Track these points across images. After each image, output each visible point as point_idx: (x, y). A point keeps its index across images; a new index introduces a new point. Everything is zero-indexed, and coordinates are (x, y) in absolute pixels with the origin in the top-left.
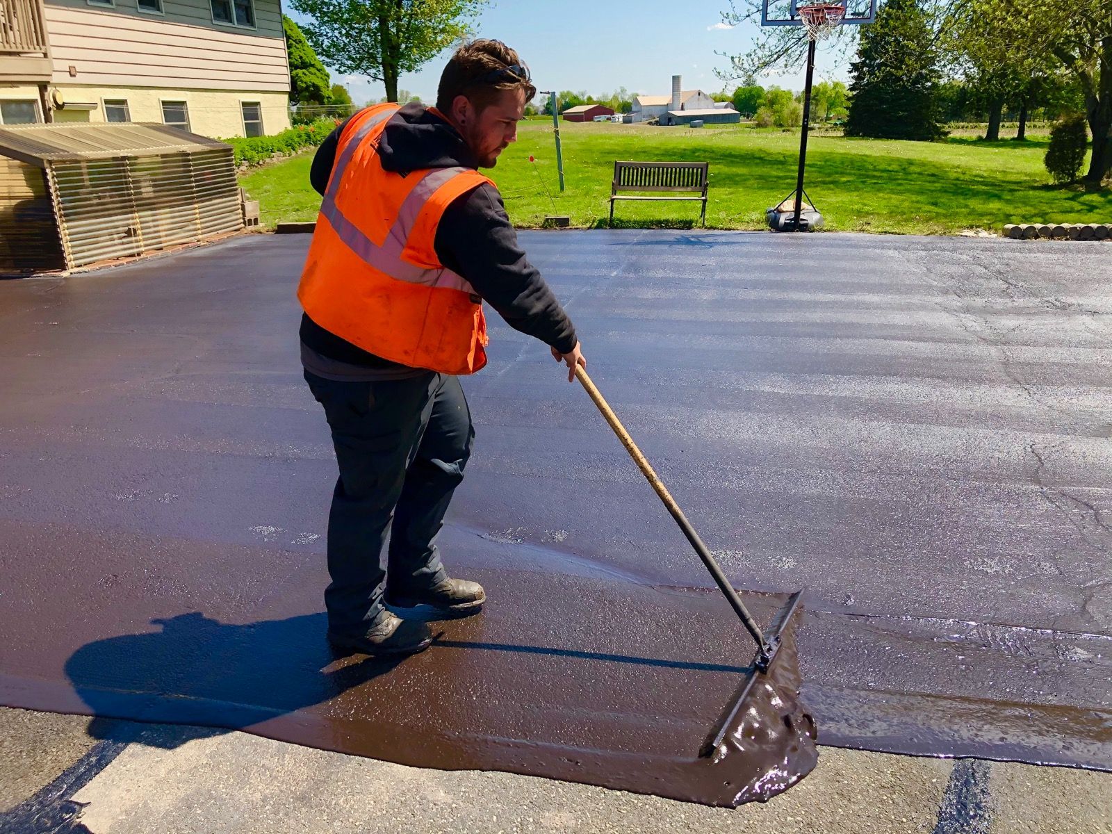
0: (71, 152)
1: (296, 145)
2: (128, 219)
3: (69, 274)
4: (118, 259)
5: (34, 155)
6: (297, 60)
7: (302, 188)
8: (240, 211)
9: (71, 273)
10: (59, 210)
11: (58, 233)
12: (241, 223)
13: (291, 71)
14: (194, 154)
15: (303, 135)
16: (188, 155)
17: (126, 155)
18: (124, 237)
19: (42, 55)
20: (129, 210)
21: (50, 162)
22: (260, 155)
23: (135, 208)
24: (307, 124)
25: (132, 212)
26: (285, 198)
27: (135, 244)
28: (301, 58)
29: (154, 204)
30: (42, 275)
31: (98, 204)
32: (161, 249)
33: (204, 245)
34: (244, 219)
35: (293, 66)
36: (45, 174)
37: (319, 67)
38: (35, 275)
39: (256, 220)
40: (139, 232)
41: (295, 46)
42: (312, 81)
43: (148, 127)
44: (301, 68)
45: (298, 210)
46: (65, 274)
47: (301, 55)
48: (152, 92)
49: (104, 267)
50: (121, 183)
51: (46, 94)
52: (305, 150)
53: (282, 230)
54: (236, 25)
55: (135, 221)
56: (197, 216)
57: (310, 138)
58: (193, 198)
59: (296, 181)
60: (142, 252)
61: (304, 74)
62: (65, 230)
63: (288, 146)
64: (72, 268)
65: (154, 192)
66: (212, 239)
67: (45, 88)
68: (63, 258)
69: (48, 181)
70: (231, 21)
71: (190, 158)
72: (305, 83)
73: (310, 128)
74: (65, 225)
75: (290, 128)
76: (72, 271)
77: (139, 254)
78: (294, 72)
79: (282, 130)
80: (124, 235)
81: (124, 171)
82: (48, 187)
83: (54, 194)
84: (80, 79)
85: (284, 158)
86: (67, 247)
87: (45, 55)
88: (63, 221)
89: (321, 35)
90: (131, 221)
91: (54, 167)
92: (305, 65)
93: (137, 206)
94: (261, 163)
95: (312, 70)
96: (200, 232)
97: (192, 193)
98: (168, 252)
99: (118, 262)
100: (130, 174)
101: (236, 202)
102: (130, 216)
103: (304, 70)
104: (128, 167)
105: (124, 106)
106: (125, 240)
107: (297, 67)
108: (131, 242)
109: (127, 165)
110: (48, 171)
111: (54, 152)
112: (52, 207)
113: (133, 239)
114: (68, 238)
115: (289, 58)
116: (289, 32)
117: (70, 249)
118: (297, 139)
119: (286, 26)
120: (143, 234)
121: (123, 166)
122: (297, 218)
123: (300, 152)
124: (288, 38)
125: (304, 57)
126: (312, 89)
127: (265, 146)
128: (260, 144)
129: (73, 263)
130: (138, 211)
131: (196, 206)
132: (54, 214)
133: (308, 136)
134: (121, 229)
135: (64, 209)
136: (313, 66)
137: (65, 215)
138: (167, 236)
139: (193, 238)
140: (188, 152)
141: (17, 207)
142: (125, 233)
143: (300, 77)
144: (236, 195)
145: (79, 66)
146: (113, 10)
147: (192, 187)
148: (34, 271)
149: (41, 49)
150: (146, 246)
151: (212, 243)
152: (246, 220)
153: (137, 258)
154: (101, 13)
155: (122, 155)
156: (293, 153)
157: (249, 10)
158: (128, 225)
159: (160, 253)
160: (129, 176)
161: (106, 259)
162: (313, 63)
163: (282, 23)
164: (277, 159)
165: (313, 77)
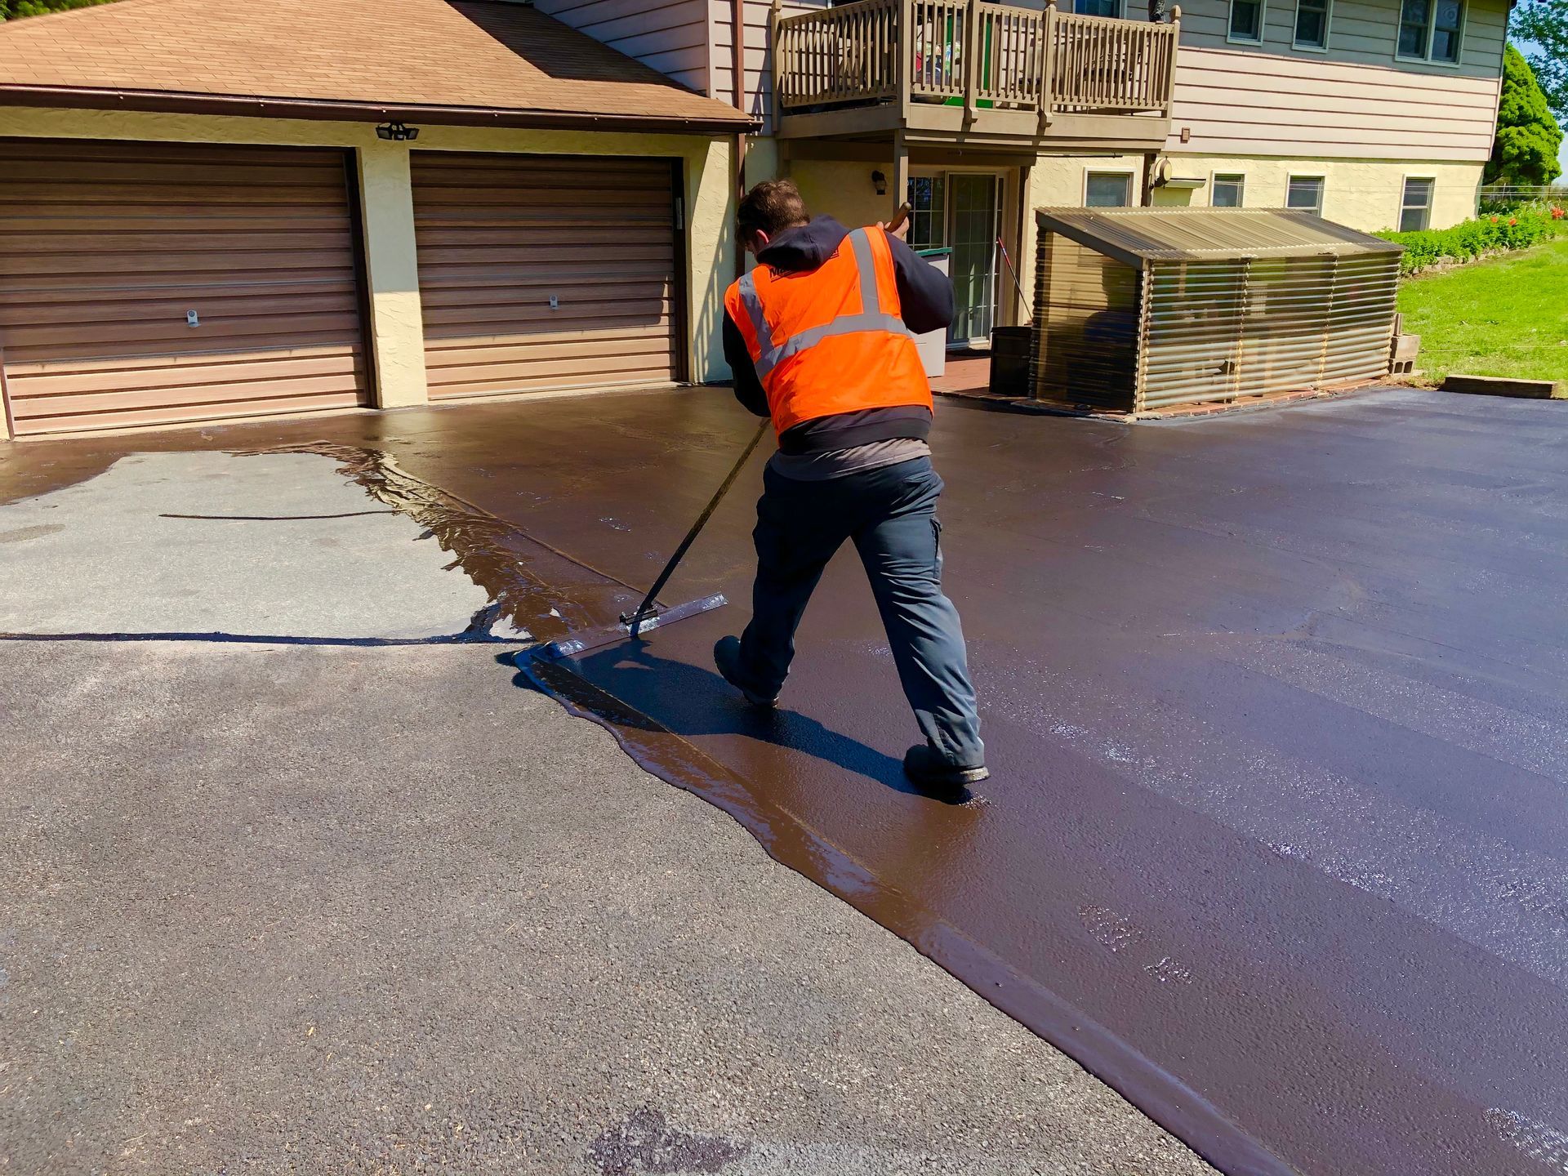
0: (1180, 249)
1: (1479, 247)
2: (1228, 349)
3: (1135, 420)
4: (1199, 404)
5: (1133, 251)
6: (1512, 113)
7: (1486, 318)
8: (1388, 349)
9: (1138, 419)
10: (1145, 330)
11: (1135, 361)
12: (1385, 368)
13: (1499, 129)
14: (1343, 258)
15: (1495, 230)
16: (1334, 259)
17: (1249, 255)
18: (1217, 374)
19: (1159, 114)
20: (1232, 335)
21: (1151, 263)
22: (1417, 258)
23: (1241, 334)
24: (1504, 212)
25: (1235, 339)
26: (1455, 332)
27: (1227, 386)
28: (1520, 108)
29: (1268, 329)
30: (1100, 415)
31: (1193, 325)
32: (1260, 396)
33: (1322, 397)
34: (1390, 361)
35: (1503, 122)
36: (1140, 278)
37: (1547, 123)
38: (1092, 415)
39: (1409, 365)
40: (1238, 368)
41: (1515, 91)
42: (1531, 145)
43: (1279, 215)
44: (1517, 125)
45: (1477, 353)
46: (1130, 419)
47: (1522, 103)
48: (1281, 163)
49: (1182, 415)
50: (1232, 297)
51: (1153, 166)
52: (1491, 254)
53: (1452, 385)
54: (1430, 61)
55: (1235, 352)
56: (1323, 351)
57: (1505, 236)
58: (1325, 324)
59: (1474, 305)
60: (1234, 398)
61: (1520, 133)
62: (1145, 357)
63: (1465, 247)
64: (1141, 411)
65: (1267, 312)
66: (1335, 389)
67: (1154, 157)
68: (1133, 396)
69: (1141, 288)
70: (1423, 56)
71: (1336, 263)
72: (1519, 148)
73: (1507, 220)
74: (1147, 351)
75: (1473, 218)
76: (1139, 415)
77: (1229, 401)
78: (1503, 132)
79: (1460, 222)
80: (1218, 370)
81: (1241, 279)
82: (1139, 296)
83: (1144, 306)
84: (1193, 145)
85: (1454, 266)
86: (1142, 380)
87: (1164, 114)
88: (1145, 346)
89: (1547, 73)
90: (1230, 352)
91: (1153, 269)
92: (1524, 120)
93: (1245, 330)
94: (1416, 271)
95: (1535, 127)
96: (1321, 375)
97: (1325, 317)
98: (1269, 401)
99: (1200, 410)
100: (1247, 283)
101: (1386, 335)
102: (1231, 344)
103: (1521, 128)
104: (1247, 274)
105: (1238, 184)
106: (1216, 379)
107: (1509, 124)
108: (1224, 382)
109: (1247, 270)
110: (1145, 274)
111: (1158, 248)
112: (1137, 324)
113: (1227, 377)
114: (1146, 369)
115: (1501, 108)
116: (1510, 68)
117: (1144, 385)
118: (1481, 237)
119: (1507, 61)
120: (1243, 372)
121: (1242, 272)
122: (1478, 368)
123: (1482, 257)
124: (1507, 77)
125: (1527, 107)
126: (1528, 157)
127: (1428, 245)
128: (1421, 242)
129: (1144, 404)
130: (1245, 338)
131: (1326, 336)
132: (1137, 333)
133: (1504, 232)
134: (1212, 362)
135: (1151, 329)
136: (1537, 120)
137: (1151, 337)
138: (1273, 377)
139: (1309, 384)
140: (1335, 254)
141: (1090, 320)
142: (1220, 368)
143: (1512, 138)
144: (1388, 324)
145: (1196, 128)
146: (1258, 49)
147: (1326, 308)
148: (1091, 409)
149: (1160, 105)
150: (1241, 389)
151: (1334, 395)
152: (1394, 364)
153: (1226, 406)
154: (1241, 53)
155: (1244, 256)
156: (1472, 258)
157: (1455, 37)
158: (1226, 357)
159: (1258, 401)
160: (1245, 287)
161: (1185, 403)
162: (1539, 116)
163: (1502, 55)
164: (1444, 267)
165: (1536, 138)
